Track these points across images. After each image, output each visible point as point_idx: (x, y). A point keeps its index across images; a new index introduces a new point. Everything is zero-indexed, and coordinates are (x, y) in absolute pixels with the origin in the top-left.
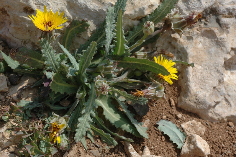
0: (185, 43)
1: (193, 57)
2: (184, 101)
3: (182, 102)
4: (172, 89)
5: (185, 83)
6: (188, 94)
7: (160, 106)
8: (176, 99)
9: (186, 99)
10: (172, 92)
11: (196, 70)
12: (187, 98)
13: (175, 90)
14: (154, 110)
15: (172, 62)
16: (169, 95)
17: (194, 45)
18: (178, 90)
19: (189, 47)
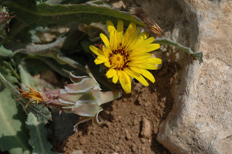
0: (202, 4)
1: (211, 42)
2: (166, 133)
3: (163, 135)
4: (154, 100)
5: (181, 95)
6: (177, 122)
7: (118, 129)
8: (158, 123)
9: (171, 132)
10: (154, 106)
11: (213, 73)
12: (173, 129)
13: (161, 104)
14: (99, 134)
15: (154, 43)
16: (145, 110)
17: (221, 15)
18: (166, 104)
19: (208, 16)
